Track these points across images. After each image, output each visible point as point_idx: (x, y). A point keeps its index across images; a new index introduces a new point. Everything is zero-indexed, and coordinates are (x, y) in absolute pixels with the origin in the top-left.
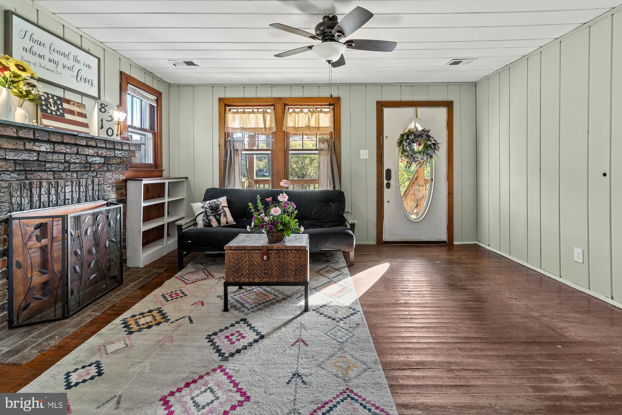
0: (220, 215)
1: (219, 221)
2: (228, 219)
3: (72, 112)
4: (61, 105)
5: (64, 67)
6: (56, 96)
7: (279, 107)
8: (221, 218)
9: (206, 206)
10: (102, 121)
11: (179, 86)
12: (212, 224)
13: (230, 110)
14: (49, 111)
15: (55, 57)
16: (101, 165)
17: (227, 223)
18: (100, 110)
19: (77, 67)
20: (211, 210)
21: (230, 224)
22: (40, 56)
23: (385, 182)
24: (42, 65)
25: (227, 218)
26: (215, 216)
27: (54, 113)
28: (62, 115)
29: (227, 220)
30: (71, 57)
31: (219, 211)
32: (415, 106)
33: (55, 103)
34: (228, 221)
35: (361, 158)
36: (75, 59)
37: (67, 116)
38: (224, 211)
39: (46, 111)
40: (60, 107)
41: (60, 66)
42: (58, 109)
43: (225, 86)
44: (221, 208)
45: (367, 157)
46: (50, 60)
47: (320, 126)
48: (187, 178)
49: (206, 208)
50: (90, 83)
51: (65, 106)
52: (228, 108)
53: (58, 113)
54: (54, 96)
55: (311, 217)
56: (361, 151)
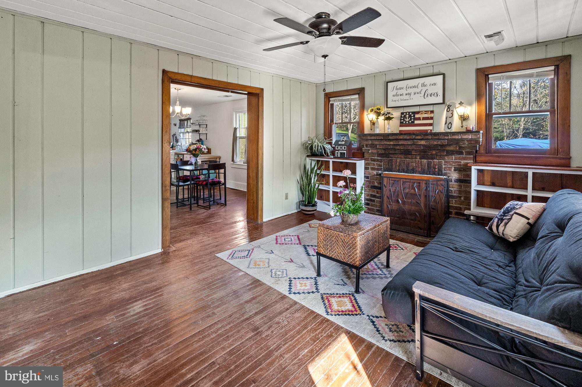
0: (502, 221)
1: (497, 226)
2: (505, 230)
3: (419, 119)
4: (414, 116)
5: (415, 94)
6: (411, 112)
8: (501, 225)
10: (446, 118)
12: (493, 227)
14: (404, 122)
15: (410, 91)
16: (438, 151)
17: (503, 234)
18: (447, 111)
19: (424, 89)
20: (503, 212)
22: (401, 95)
24: (402, 99)
25: (505, 228)
26: (498, 220)
27: (407, 122)
28: (413, 122)
29: (503, 231)
30: (420, 85)
31: (506, 216)
33: (410, 116)
34: (505, 233)
36: (423, 85)
37: (416, 122)
38: (510, 219)
39: (402, 123)
40: (413, 118)
41: (413, 94)
42: (411, 120)
44: (512, 213)
46: (406, 94)
50: (436, 95)
51: (417, 116)
53: (410, 122)
54: (410, 112)
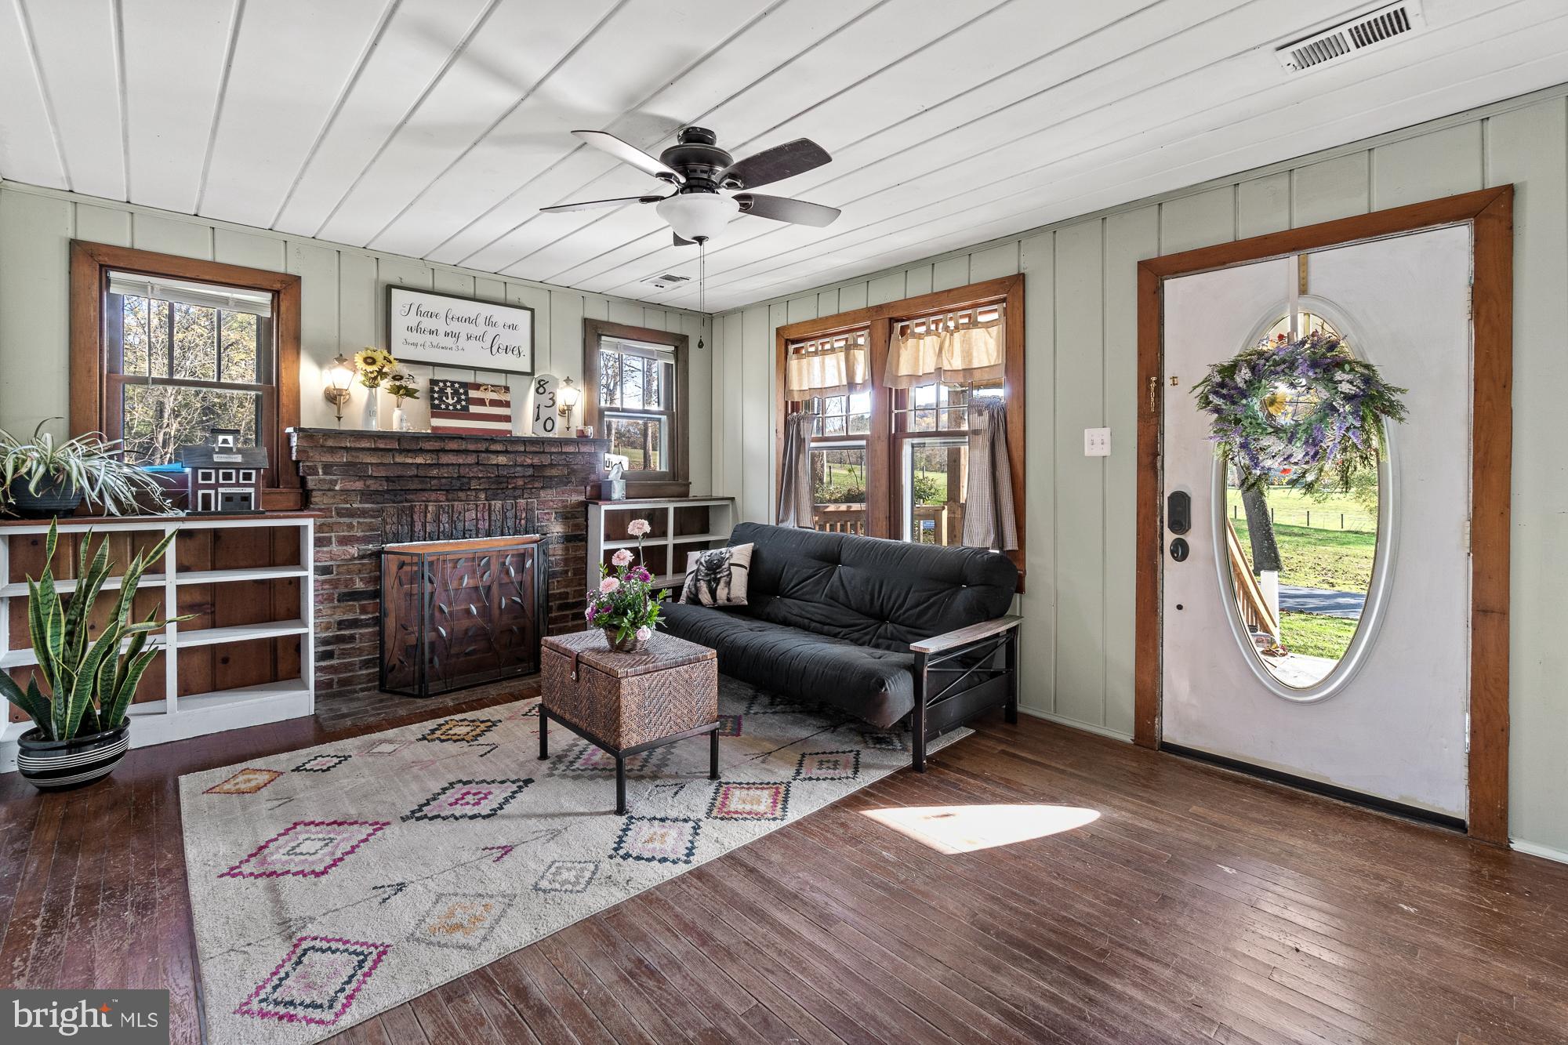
0: (717, 581)
1: (713, 593)
2: (732, 592)
3: (481, 402)
4: (466, 393)
5: (469, 338)
6: (459, 383)
7: (881, 329)
8: (719, 587)
9: (703, 560)
10: (538, 408)
11: (724, 314)
12: (700, 596)
13: (797, 351)
14: (443, 406)
15: (455, 327)
16: (529, 479)
17: (729, 599)
18: (537, 391)
19: (492, 332)
20: (707, 568)
21: (735, 602)
22: (431, 332)
23: (1169, 537)
24: (435, 344)
25: (729, 589)
26: (709, 582)
27: (451, 408)
28: (465, 409)
29: (729, 594)
30: (481, 320)
31: (719, 573)
32: (1294, 250)
33: (456, 393)
34: (732, 596)
35: (1087, 452)
36: (489, 322)
37: (473, 409)
38: (730, 574)
39: (438, 407)
40: (463, 397)
41: (463, 337)
42: (459, 401)
43: (786, 300)
44: (726, 565)
45: (1106, 451)
46: (446, 334)
47: (975, 365)
48: (732, 499)
49: (701, 563)
50: (516, 352)
51: (473, 394)
52: (791, 348)
53: (459, 407)
54: (455, 382)
55: (899, 616)
56: (1086, 431)
